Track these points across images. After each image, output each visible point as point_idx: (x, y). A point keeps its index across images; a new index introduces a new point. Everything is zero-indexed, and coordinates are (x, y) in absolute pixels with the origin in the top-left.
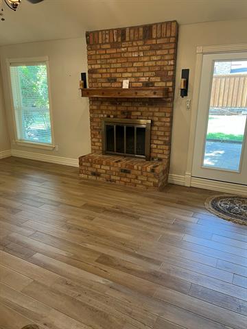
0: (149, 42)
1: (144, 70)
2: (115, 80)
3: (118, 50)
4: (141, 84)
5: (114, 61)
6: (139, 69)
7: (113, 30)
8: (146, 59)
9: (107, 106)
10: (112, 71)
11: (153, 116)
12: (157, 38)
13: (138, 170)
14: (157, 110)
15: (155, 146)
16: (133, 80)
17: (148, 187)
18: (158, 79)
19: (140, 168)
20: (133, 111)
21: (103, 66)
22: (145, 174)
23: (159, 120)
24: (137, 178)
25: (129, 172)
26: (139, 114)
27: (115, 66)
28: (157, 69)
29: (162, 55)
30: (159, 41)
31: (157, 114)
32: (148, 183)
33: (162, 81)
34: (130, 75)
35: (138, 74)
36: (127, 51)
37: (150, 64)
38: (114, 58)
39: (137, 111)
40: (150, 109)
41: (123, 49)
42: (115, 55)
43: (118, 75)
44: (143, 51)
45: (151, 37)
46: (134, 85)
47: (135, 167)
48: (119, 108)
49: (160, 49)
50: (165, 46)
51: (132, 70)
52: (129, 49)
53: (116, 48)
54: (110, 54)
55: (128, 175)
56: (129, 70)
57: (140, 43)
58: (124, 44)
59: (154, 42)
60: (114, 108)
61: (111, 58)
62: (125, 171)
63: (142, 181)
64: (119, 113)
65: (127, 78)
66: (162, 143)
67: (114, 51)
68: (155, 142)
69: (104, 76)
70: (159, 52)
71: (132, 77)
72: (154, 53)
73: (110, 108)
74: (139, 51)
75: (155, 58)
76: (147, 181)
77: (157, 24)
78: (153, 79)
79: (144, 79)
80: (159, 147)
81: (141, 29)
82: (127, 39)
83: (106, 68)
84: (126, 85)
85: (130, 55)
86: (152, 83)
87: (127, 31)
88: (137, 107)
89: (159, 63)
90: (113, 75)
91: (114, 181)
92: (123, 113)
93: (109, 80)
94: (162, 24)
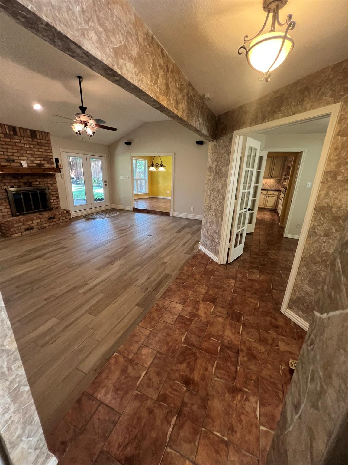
0: (35, 140)
1: (36, 156)
2: (13, 161)
3: (12, 140)
4: (35, 165)
5: (10, 147)
6: (32, 156)
7: (4, 125)
8: (35, 150)
9: (10, 180)
10: (9, 154)
11: (47, 183)
12: (40, 139)
13: (59, 214)
14: (49, 180)
15: (52, 201)
16: (29, 162)
17: (66, 222)
18: (46, 163)
19: (60, 213)
20: (33, 182)
22: (63, 215)
23: (52, 186)
24: (59, 220)
25: (54, 218)
27: (11, 151)
28: (44, 157)
29: (46, 150)
30: (42, 141)
31: (49, 182)
32: (66, 220)
33: (48, 164)
34: (26, 158)
35: (32, 159)
36: (20, 142)
37: (39, 153)
38: (9, 145)
39: (36, 181)
40: (45, 180)
41: (17, 141)
42: (10, 143)
43: (15, 158)
44: (33, 145)
45: (36, 138)
46: (30, 165)
47: (57, 213)
48: (21, 180)
49: (43, 146)
50: (46, 145)
51: (27, 155)
52: (22, 141)
53: (10, 138)
54: (5, 141)
55: (54, 220)
56: (24, 155)
57: (30, 139)
58: (16, 137)
59: (39, 141)
60: (16, 181)
61: (6, 145)
62: (52, 218)
63: (63, 220)
64: (21, 184)
65: (24, 160)
66: (56, 198)
67: (8, 140)
68: (52, 198)
69: (2, 157)
70: (43, 147)
71: (28, 160)
72: (40, 147)
73: (13, 181)
74: (30, 144)
75: (40, 150)
76: (66, 218)
77: (39, 131)
78: (43, 162)
79: (37, 162)
80: (54, 201)
81: (28, 131)
82: (19, 134)
83: (3, 152)
84: (25, 164)
85: (23, 145)
86: (43, 165)
87: (17, 129)
88: (36, 179)
89: (44, 154)
90: (11, 157)
91: (45, 227)
92: (25, 183)
93: (8, 161)
94: (42, 132)
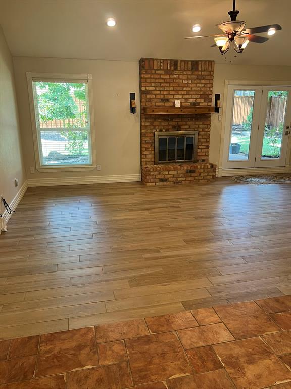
0: (196, 73)
1: (191, 93)
2: (167, 100)
3: (171, 77)
4: (189, 104)
5: (167, 85)
6: (188, 92)
7: (167, 60)
8: (193, 85)
9: (160, 122)
10: (165, 93)
11: (198, 127)
12: (201, 71)
13: (201, 168)
14: (201, 123)
15: (200, 150)
16: (183, 100)
18: (202, 100)
20: (183, 125)
21: (157, 89)
22: (206, 170)
23: (203, 131)
24: (200, 175)
25: (193, 172)
26: (187, 127)
27: (168, 89)
28: (201, 93)
29: (205, 84)
30: (203, 73)
31: (201, 126)
32: (208, 177)
33: (205, 102)
34: (181, 97)
35: (187, 96)
36: (179, 78)
37: (196, 89)
38: (167, 82)
39: (186, 125)
40: (196, 123)
41: (175, 76)
43: (170, 96)
44: (191, 79)
45: (197, 70)
46: (184, 104)
48: (171, 123)
49: (203, 79)
50: (207, 78)
51: (183, 93)
52: (181, 77)
53: (170, 75)
54: (164, 79)
55: (193, 175)
56: (180, 93)
57: (190, 73)
58: (176, 72)
59: (199, 73)
60: (166, 123)
61: (164, 82)
64: (170, 127)
65: (178, 99)
66: (205, 147)
67: (167, 77)
68: (200, 147)
69: (158, 96)
70: (203, 81)
72: (199, 81)
73: (163, 123)
74: (188, 79)
75: (199, 85)
77: (201, 61)
78: (198, 100)
79: (191, 100)
80: (202, 151)
81: (190, 63)
82: (179, 69)
83: (160, 91)
84: (178, 104)
85: (181, 81)
86: (198, 103)
87: (179, 63)
88: (186, 122)
89: (203, 89)
90: (167, 96)
91: (181, 182)
92: (174, 127)
93: (163, 100)
94: (205, 61)
